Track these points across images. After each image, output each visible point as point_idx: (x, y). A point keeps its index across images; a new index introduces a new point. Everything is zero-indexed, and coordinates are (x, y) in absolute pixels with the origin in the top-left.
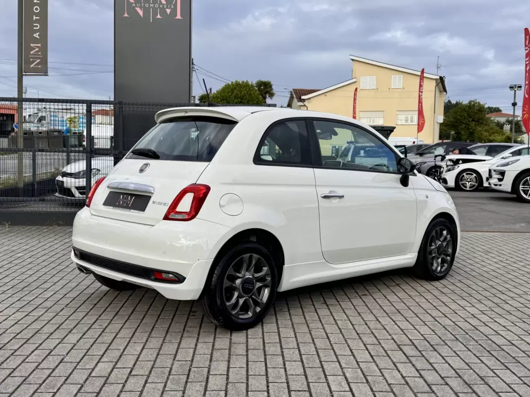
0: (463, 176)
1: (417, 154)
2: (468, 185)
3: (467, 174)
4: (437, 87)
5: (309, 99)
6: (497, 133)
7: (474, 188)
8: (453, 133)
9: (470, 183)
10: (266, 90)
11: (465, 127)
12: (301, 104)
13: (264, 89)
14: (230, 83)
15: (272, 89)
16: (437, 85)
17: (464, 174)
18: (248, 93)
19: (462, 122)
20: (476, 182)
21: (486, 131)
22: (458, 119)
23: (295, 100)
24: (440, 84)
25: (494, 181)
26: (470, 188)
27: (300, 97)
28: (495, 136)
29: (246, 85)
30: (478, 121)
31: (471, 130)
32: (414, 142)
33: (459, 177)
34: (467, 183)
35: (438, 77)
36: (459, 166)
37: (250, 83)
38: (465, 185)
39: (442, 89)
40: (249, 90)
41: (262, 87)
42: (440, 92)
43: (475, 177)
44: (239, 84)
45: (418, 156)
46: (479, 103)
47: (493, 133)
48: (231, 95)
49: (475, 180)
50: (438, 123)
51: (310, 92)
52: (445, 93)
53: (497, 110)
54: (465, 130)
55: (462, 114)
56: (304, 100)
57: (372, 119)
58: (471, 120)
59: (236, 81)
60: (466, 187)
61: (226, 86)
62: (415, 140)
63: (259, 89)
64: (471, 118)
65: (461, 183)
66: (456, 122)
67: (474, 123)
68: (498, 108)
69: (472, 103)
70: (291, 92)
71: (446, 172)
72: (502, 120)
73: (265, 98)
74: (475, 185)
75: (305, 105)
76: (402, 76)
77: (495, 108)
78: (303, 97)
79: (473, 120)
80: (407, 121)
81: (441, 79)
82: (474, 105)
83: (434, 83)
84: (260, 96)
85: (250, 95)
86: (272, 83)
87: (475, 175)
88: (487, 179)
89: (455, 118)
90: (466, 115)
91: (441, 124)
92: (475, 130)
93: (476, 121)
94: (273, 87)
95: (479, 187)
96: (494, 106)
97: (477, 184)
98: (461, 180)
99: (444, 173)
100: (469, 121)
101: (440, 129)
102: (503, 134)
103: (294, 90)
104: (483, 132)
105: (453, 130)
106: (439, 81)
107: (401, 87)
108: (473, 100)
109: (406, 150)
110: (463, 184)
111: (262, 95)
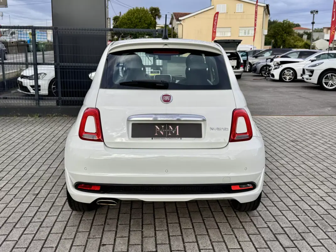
0: (285, 72)
1: (253, 57)
2: (288, 78)
3: (287, 71)
4: (264, 12)
5: (184, 19)
6: (299, 41)
7: (292, 79)
8: (273, 41)
9: (289, 77)
10: (156, 13)
11: (280, 37)
12: (179, 22)
13: (154, 13)
14: (132, 9)
15: (160, 13)
16: (265, 10)
17: (286, 71)
18: (144, 16)
19: (279, 34)
20: (293, 76)
21: (293, 39)
22: (276, 32)
23: (175, 20)
24: (266, 10)
25: (306, 76)
26: (289, 80)
27: (178, 18)
28: (298, 43)
29: (143, 10)
30: (288, 33)
31: (284, 39)
32: (251, 49)
33: (282, 73)
34: (287, 77)
35: (265, 5)
36: (282, 66)
37: (146, 9)
38: (286, 78)
39: (267, 13)
40: (145, 13)
41: (153, 12)
42: (266, 14)
43: (292, 73)
44: (138, 10)
45: (254, 58)
46: (289, 21)
47: (297, 41)
48: (133, 17)
49: (292, 75)
50: (264, 35)
51: (184, 15)
52: (269, 15)
53: (298, 26)
54: (280, 39)
55: (279, 29)
56: (180, 20)
57: (223, 33)
58: (284, 32)
59: (136, 8)
60: (286, 79)
61: (129, 10)
62: (252, 47)
63: (151, 13)
64: (284, 31)
65: (283, 77)
66: (275, 34)
67: (286, 34)
68: (298, 24)
69: (285, 22)
70: (172, 15)
71: (274, 70)
72: (301, 32)
73: (155, 19)
74: (291, 78)
75: (181, 24)
76: (243, 4)
77: (297, 24)
78: (180, 19)
79: (285, 33)
80: (245, 33)
81: (267, 6)
82: (286, 23)
83: (262, 9)
84: (152, 18)
85: (146, 17)
86: (159, 9)
87: (292, 71)
88: (302, 75)
89: (274, 31)
90: (281, 29)
91: (266, 36)
92: (286, 39)
93: (287, 33)
94: (160, 11)
95: (295, 79)
96: (296, 23)
97: (293, 78)
98: (283, 75)
99: (272, 70)
100: (283, 33)
101: (265, 39)
102: (303, 41)
103: (174, 13)
104: (291, 40)
105: (273, 39)
106: (266, 8)
107: (242, 11)
108: (285, 20)
109: (247, 54)
110: (284, 78)
111: (153, 17)
